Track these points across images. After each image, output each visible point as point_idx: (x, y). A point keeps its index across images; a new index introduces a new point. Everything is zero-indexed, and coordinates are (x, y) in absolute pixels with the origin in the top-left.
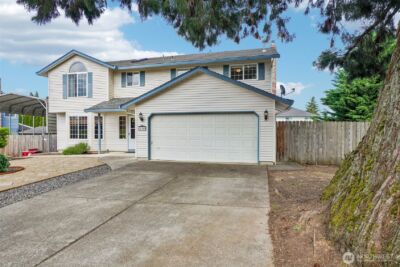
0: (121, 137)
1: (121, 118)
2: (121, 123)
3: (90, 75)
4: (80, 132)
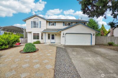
0: (48, 39)
2: (48, 35)
3: (40, 22)
4: (37, 38)
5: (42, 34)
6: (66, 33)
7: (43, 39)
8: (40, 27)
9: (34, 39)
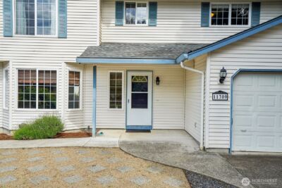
0: (112, 105)
1: (112, 76)
4: (41, 97)
5: (74, 75)
6: (242, 72)
7: (77, 106)
8: (63, 35)
9: (20, 105)
